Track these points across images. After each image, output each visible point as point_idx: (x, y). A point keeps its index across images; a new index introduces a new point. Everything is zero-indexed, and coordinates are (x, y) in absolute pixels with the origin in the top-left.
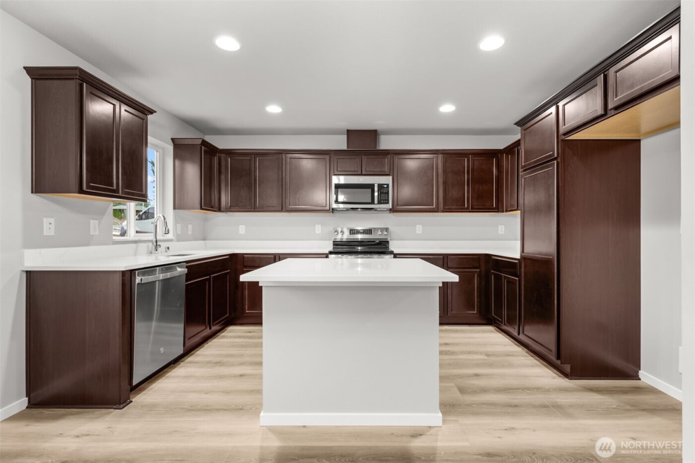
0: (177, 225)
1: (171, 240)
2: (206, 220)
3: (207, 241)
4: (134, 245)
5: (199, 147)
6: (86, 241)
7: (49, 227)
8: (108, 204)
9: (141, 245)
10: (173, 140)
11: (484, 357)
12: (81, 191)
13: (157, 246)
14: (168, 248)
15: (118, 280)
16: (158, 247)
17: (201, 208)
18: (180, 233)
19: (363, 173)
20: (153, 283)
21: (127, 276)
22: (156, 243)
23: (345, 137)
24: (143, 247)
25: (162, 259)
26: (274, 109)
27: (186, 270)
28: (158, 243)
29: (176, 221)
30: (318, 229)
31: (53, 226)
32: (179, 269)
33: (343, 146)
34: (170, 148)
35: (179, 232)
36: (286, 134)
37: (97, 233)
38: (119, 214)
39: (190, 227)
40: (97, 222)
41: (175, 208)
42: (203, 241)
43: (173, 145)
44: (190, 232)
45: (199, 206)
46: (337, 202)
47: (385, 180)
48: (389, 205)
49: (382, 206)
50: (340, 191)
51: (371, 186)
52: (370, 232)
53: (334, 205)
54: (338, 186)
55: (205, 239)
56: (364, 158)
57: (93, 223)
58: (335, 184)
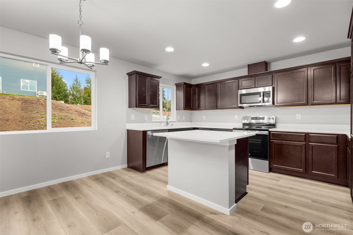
0: (178, 116)
1: (175, 122)
2: (192, 114)
3: (192, 123)
5: (183, 86)
6: (144, 122)
7: (133, 117)
8: (151, 110)
9: (162, 123)
10: (176, 84)
11: (310, 202)
12: (136, 107)
14: (172, 124)
16: (168, 124)
17: (184, 109)
18: (179, 119)
19: (256, 87)
22: (167, 122)
23: (247, 69)
26: (206, 65)
28: (168, 123)
29: (177, 114)
30: (236, 117)
31: (134, 117)
33: (246, 74)
34: (175, 87)
36: (222, 73)
37: (147, 119)
39: (184, 117)
40: (147, 116)
41: (176, 110)
42: (190, 123)
43: (176, 86)
44: (184, 119)
45: (183, 109)
46: (241, 103)
47: (269, 89)
48: (271, 103)
49: (266, 104)
50: (243, 97)
51: (259, 93)
52: (263, 118)
53: (240, 105)
54: (242, 95)
55: (191, 122)
56: (256, 78)
57: (146, 116)
58: (240, 94)
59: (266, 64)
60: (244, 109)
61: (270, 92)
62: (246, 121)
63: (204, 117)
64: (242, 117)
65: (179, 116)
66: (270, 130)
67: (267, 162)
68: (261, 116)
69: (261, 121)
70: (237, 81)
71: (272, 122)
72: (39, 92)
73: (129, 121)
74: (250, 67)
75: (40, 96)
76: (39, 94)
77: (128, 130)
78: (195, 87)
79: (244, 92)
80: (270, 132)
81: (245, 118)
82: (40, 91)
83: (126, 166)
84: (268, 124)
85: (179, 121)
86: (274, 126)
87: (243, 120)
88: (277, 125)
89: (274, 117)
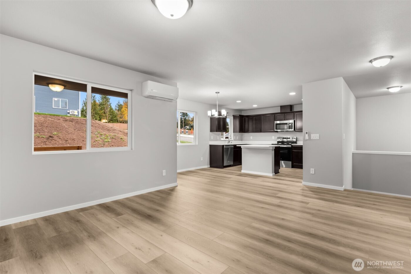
1: (232, 140)
2: (242, 135)
4: (224, 141)
5: (239, 117)
6: (217, 140)
7: (212, 138)
8: (220, 133)
10: (233, 115)
12: (216, 131)
13: (229, 142)
15: (221, 147)
19: (285, 120)
20: (229, 148)
21: (223, 146)
23: (280, 108)
24: (226, 142)
25: (230, 144)
27: (233, 147)
29: (234, 135)
30: (273, 137)
32: (232, 146)
33: (279, 111)
34: (232, 118)
35: (235, 138)
38: (222, 135)
39: (237, 137)
41: (233, 132)
44: (237, 138)
45: (238, 131)
46: (276, 129)
47: (291, 121)
48: (293, 130)
49: (290, 130)
50: (277, 125)
51: (286, 124)
52: (289, 138)
53: (275, 130)
54: (277, 124)
55: (242, 140)
56: (285, 114)
57: (218, 137)
58: (276, 124)
59: (291, 107)
60: (278, 133)
61: (292, 123)
62: (279, 140)
63: (251, 138)
64: (277, 138)
65: (235, 137)
66: (292, 145)
67: (290, 162)
68: (288, 137)
69: (289, 140)
70: (274, 115)
71: (295, 140)
72: (71, 111)
73: (211, 140)
74: (282, 107)
75: (71, 115)
76: (71, 113)
77: (210, 145)
78: (246, 117)
79: (278, 122)
80: (292, 146)
81: (279, 138)
82: (71, 109)
83: (209, 166)
84: (292, 142)
85: (235, 140)
86: (296, 142)
87: (277, 139)
88: (298, 142)
89: (295, 137)
